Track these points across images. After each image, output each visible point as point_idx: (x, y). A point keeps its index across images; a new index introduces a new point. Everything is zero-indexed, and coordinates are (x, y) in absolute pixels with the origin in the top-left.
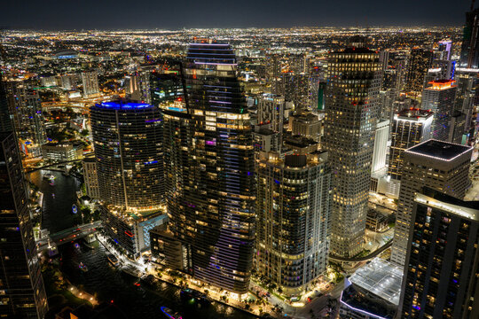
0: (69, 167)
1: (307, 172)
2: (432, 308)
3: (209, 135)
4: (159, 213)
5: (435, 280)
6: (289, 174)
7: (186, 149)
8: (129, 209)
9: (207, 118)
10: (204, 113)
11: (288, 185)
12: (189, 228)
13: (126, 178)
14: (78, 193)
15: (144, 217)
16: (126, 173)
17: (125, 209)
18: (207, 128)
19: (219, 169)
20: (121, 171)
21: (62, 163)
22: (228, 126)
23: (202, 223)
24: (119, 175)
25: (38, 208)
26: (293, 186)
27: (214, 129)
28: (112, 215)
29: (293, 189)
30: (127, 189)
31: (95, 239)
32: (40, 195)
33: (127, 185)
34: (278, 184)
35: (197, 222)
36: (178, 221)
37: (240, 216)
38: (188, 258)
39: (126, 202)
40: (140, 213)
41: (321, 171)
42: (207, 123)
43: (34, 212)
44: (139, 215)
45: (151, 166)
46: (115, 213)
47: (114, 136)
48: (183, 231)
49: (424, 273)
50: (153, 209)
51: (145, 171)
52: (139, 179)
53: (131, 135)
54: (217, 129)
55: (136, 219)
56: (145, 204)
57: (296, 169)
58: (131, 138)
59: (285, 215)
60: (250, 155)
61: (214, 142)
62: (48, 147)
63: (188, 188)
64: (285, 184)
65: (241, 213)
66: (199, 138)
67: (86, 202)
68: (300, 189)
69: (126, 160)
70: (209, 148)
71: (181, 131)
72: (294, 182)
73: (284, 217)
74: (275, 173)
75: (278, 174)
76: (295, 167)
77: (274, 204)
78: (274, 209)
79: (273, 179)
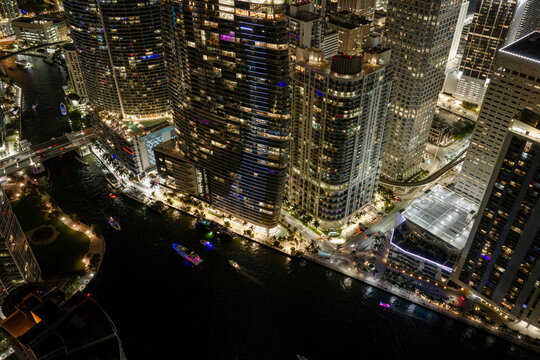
0: (51, 51)
1: (361, 81)
2: (507, 261)
3: (225, 26)
4: (164, 124)
5: (517, 230)
6: (337, 83)
7: (192, 44)
8: (127, 117)
9: (220, 1)
11: (335, 99)
12: (203, 149)
13: (119, 77)
14: (65, 87)
15: (146, 129)
16: (117, 71)
17: (121, 118)
18: (221, 15)
19: (240, 76)
20: (110, 68)
21: (41, 46)
22: (253, 14)
23: (218, 144)
24: (109, 73)
25: (16, 108)
26: (342, 100)
27: (231, 17)
28: (104, 123)
29: (341, 104)
30: (121, 93)
31: (88, 152)
32: (17, 90)
33: (121, 87)
34: (321, 96)
35: (213, 142)
36: (188, 139)
37: (269, 140)
38: (203, 183)
39: (122, 108)
40: (141, 123)
41: (381, 78)
42: (221, 8)
43: (11, 114)
44: (140, 126)
45: (151, 61)
46: (109, 122)
47: (94, 19)
48: (195, 152)
49: (503, 221)
50: (158, 117)
51: (142, 67)
52: (136, 79)
53: (118, 19)
54: (237, 17)
55: (136, 132)
56: (148, 112)
57: (347, 77)
58: (119, 22)
59: (328, 137)
60: (282, 58)
61: (231, 37)
62: (21, 24)
63: (198, 99)
64: (330, 97)
65: (269, 136)
66: (209, 30)
67: (75, 103)
68: (350, 105)
69: (115, 53)
70: (226, 45)
71: (185, 18)
72: (342, 95)
73: (326, 140)
74: (317, 81)
75: (321, 82)
76: (345, 74)
77: (314, 122)
78: (313, 129)
79: (313, 89)
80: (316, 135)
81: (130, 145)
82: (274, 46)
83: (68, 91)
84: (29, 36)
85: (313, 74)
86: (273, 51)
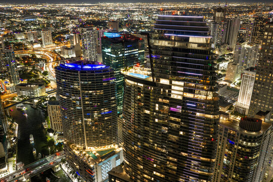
0: (36, 101)
1: (262, 135)
3: (174, 102)
4: (112, 153)
6: (246, 137)
7: (147, 112)
8: (88, 148)
9: (173, 87)
10: (171, 82)
11: (243, 146)
12: (145, 176)
13: (86, 125)
14: (44, 124)
15: (102, 158)
16: (86, 121)
17: (84, 149)
18: (172, 96)
19: (181, 133)
20: (82, 119)
21: (31, 99)
22: (196, 96)
23: (158, 174)
24: (80, 122)
25: (15, 138)
26: (249, 147)
27: (180, 98)
28: (74, 153)
29: (248, 150)
30: (87, 134)
31: (60, 169)
32: (16, 126)
33: (86, 131)
34: (232, 144)
35: (155, 173)
36: (135, 169)
37: (199, 174)
39: (86, 143)
40: (97, 152)
42: (172, 92)
43: (11, 142)
44: (97, 154)
45: (107, 115)
46: (77, 152)
47: (76, 92)
48: (139, 177)
50: (107, 147)
51: (101, 119)
52: (96, 126)
53: (90, 92)
54: (184, 98)
55: (96, 159)
56: (101, 144)
57: (254, 133)
58: (91, 94)
59: (236, 170)
60: (215, 124)
61: (179, 109)
62: (20, 87)
63: (146, 144)
64: (240, 145)
65: (199, 172)
66: (161, 104)
67: (51, 134)
68: (253, 150)
69: (85, 111)
70: (174, 114)
71: (145, 96)
72: (249, 144)
73: (234, 172)
74: (229, 134)
75: (233, 135)
76: (253, 131)
77: (225, 160)
78: (224, 164)
79: (226, 139)
80: (227, 168)
81: (92, 169)
82: (211, 117)
83: (46, 126)
84: (24, 93)
85: (226, 129)
86: (210, 120)
